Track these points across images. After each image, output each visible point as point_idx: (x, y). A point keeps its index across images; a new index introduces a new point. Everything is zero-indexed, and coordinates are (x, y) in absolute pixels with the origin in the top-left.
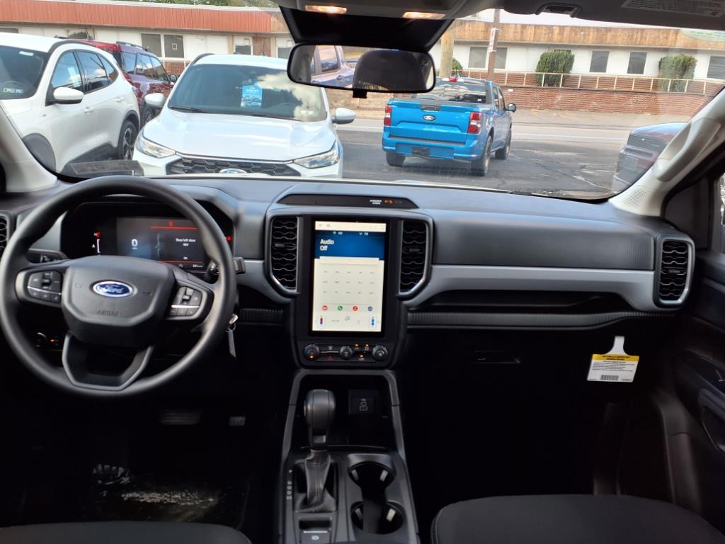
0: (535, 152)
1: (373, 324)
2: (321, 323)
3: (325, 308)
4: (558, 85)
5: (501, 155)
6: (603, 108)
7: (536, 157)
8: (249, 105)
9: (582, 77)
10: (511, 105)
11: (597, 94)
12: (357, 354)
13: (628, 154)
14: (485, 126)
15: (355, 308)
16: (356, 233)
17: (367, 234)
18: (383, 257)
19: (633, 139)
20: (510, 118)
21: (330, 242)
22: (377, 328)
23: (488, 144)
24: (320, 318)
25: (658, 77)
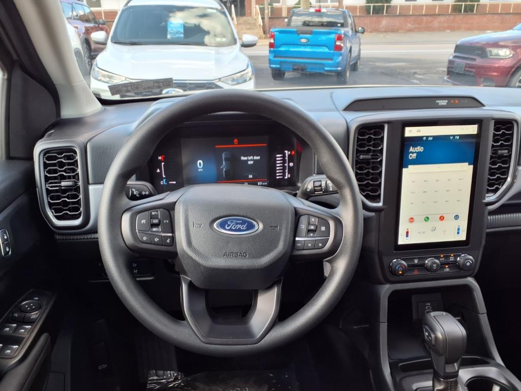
0: (377, 64)
1: (458, 233)
2: (407, 236)
3: (412, 220)
4: (383, 13)
5: (354, 68)
6: (416, 28)
7: (379, 67)
8: (173, 36)
9: (400, 6)
10: (360, 28)
11: (413, 18)
12: (443, 265)
13: (457, 60)
14: (346, 45)
15: (442, 218)
16: (446, 138)
17: (458, 138)
18: (472, 161)
19: (458, 48)
20: (360, 39)
21: (420, 149)
22: (463, 237)
23: (349, 59)
24: (406, 231)
25: (455, 2)
